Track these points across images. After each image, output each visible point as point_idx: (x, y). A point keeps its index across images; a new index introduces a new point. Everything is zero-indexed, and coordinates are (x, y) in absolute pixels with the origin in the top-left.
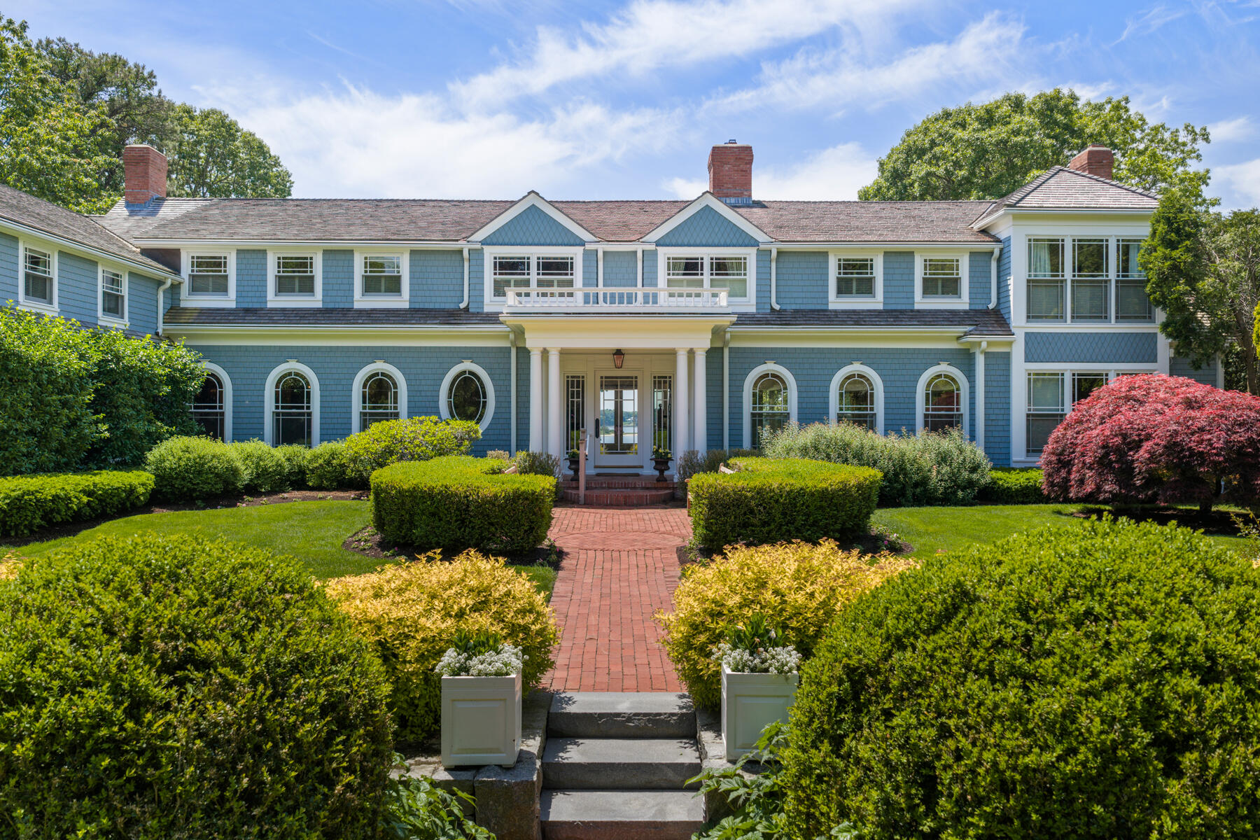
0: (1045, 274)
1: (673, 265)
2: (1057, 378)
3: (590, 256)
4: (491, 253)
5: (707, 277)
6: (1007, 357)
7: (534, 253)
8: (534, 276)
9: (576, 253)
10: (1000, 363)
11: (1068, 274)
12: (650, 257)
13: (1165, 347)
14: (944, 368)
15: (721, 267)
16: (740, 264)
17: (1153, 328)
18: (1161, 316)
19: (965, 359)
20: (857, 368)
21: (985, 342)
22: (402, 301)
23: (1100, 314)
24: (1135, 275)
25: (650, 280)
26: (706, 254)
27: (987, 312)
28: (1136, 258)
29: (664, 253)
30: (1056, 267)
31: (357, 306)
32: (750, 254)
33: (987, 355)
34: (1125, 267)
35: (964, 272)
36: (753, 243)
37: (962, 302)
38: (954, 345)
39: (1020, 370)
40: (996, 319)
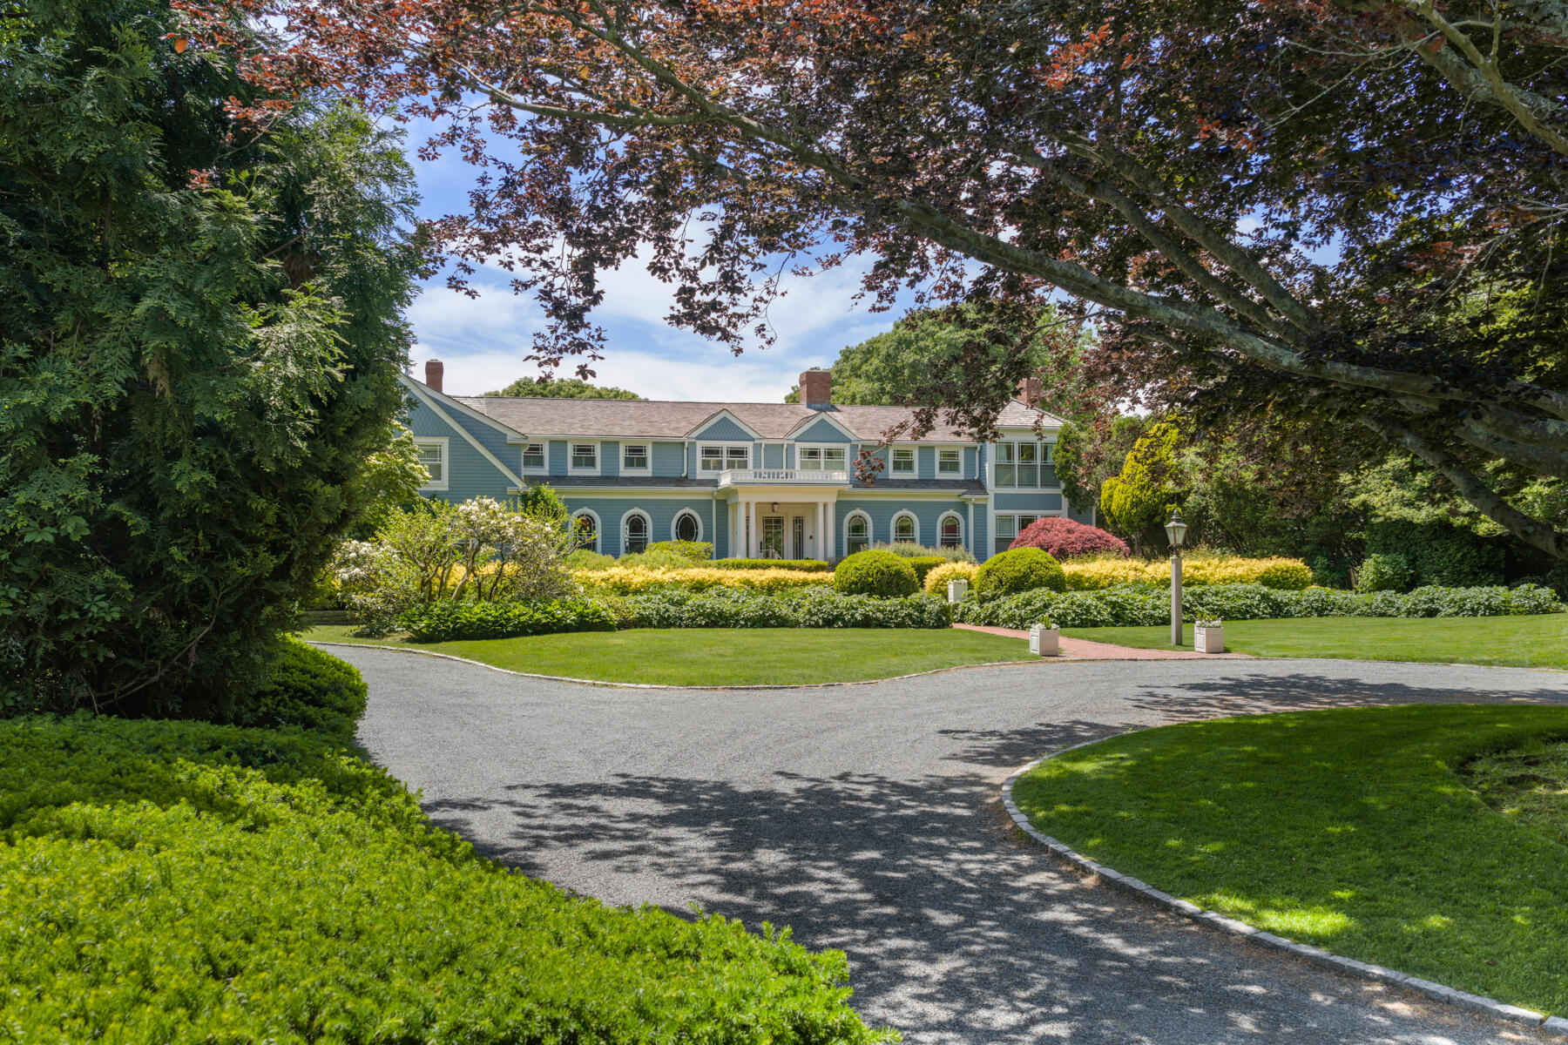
0: (1004, 462)
1: (803, 452)
2: (1010, 519)
3: (757, 447)
4: (700, 445)
5: (822, 459)
6: (985, 506)
7: (725, 445)
8: (725, 458)
9: (749, 445)
10: (981, 510)
11: (1016, 462)
12: (791, 448)
13: (1065, 502)
14: (951, 512)
15: (830, 454)
16: (840, 453)
17: (1058, 491)
18: (1063, 485)
19: (962, 507)
20: (905, 512)
21: (973, 499)
22: (647, 472)
23: (1032, 484)
24: (1050, 461)
25: (790, 465)
26: (822, 447)
27: (973, 481)
28: (1051, 454)
29: (799, 446)
30: (1010, 456)
31: (622, 474)
32: (847, 447)
33: (975, 506)
34: (1045, 457)
35: (961, 459)
36: (849, 441)
37: (960, 476)
38: (957, 500)
39: (992, 514)
40: (977, 485)
